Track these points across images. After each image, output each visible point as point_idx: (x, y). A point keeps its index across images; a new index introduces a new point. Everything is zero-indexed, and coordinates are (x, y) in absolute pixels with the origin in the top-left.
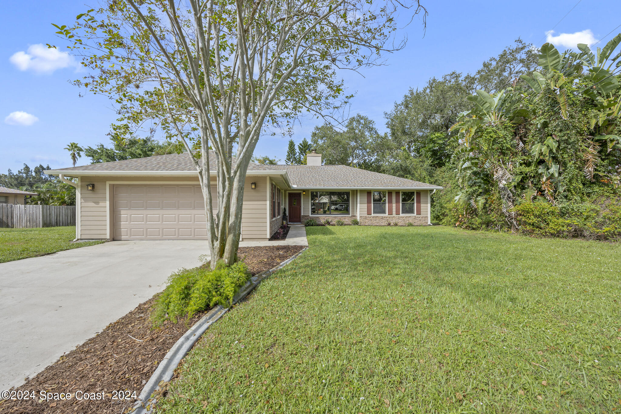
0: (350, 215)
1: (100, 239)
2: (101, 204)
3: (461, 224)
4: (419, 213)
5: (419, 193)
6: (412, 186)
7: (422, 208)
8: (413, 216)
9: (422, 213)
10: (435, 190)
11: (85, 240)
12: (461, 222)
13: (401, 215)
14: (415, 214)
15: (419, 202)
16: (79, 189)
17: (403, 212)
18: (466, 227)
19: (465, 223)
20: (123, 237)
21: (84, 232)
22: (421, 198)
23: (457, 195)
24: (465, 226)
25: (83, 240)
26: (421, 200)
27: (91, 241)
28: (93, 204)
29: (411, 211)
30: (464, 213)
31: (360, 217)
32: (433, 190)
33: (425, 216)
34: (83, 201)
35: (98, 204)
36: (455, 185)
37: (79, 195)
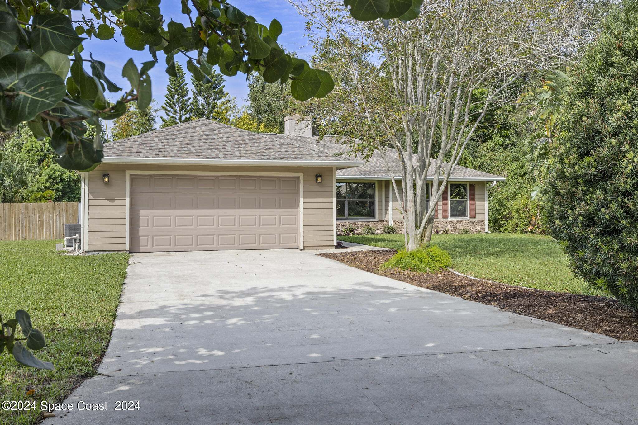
0: (376, 220)
1: (115, 251)
2: (118, 201)
3: (534, 228)
4: (473, 216)
5: (473, 186)
6: (465, 176)
7: (477, 208)
8: (466, 220)
9: (477, 215)
10: (495, 182)
11: (93, 253)
12: (534, 225)
13: (450, 218)
14: (468, 218)
15: (473, 199)
16: (87, 181)
17: (452, 215)
18: (541, 232)
19: (538, 227)
20: (142, 249)
21: (93, 241)
22: (476, 193)
23: (533, 191)
24: (539, 230)
25: (91, 253)
26: (476, 196)
27: (101, 253)
28: (107, 202)
29: (463, 213)
30: (538, 214)
31: (394, 221)
32: (493, 182)
33: (481, 219)
34: (92, 197)
35: (114, 202)
36: (513, 173)
37: (87, 189)
